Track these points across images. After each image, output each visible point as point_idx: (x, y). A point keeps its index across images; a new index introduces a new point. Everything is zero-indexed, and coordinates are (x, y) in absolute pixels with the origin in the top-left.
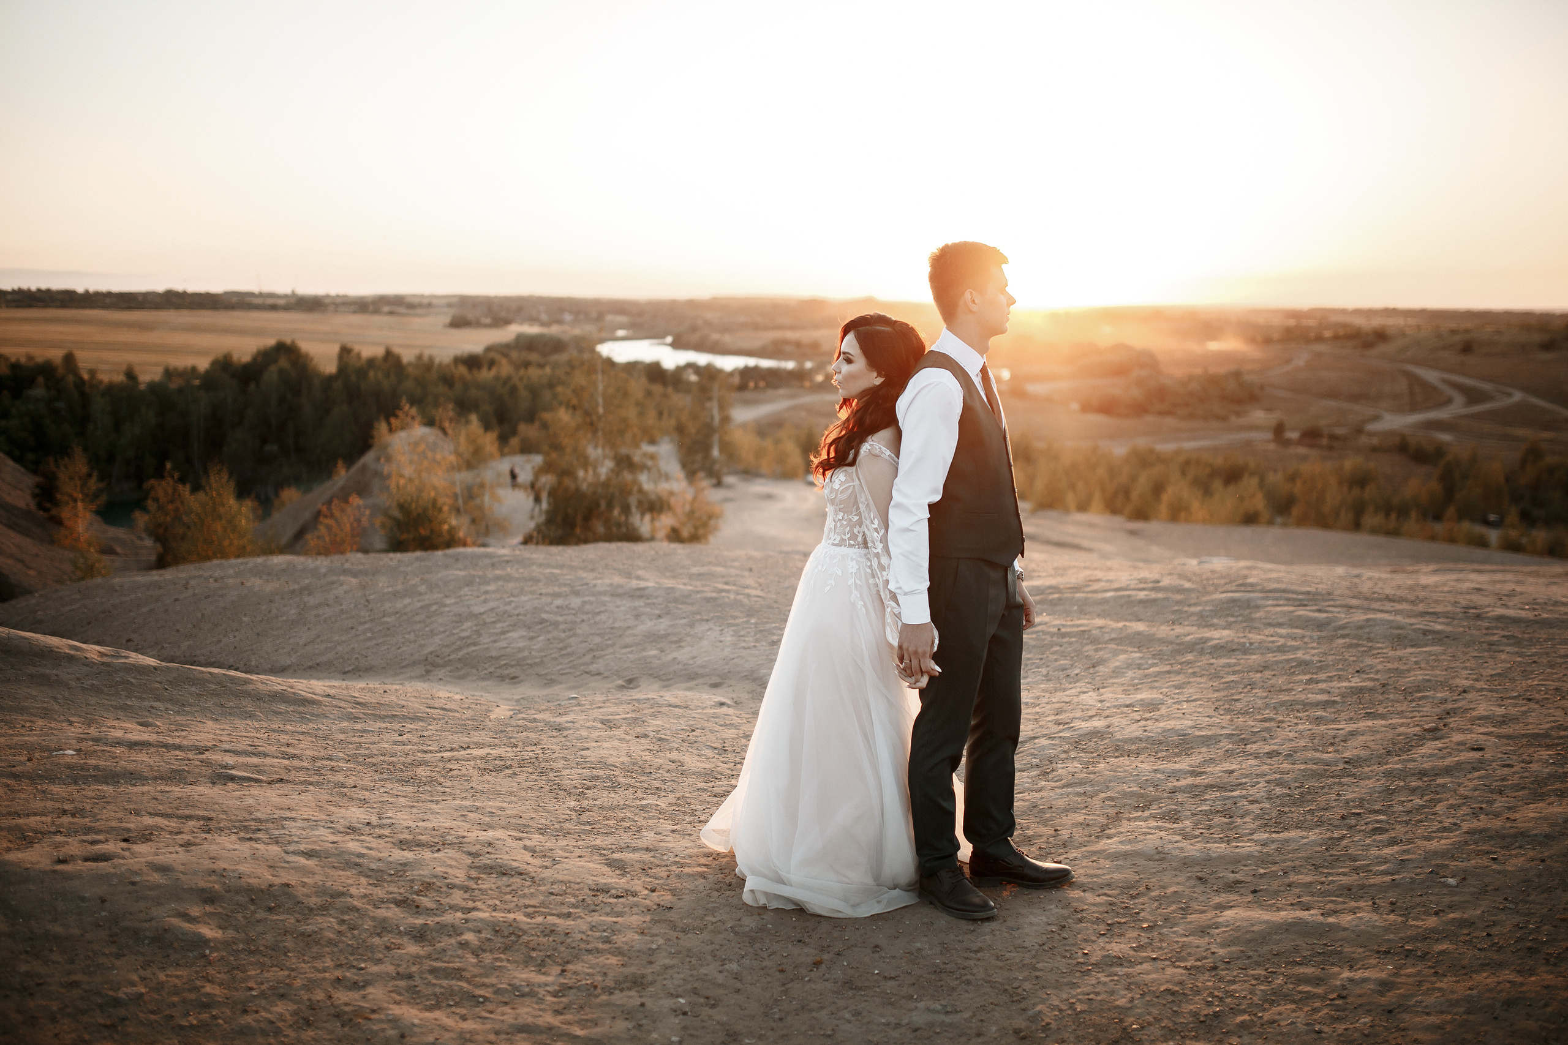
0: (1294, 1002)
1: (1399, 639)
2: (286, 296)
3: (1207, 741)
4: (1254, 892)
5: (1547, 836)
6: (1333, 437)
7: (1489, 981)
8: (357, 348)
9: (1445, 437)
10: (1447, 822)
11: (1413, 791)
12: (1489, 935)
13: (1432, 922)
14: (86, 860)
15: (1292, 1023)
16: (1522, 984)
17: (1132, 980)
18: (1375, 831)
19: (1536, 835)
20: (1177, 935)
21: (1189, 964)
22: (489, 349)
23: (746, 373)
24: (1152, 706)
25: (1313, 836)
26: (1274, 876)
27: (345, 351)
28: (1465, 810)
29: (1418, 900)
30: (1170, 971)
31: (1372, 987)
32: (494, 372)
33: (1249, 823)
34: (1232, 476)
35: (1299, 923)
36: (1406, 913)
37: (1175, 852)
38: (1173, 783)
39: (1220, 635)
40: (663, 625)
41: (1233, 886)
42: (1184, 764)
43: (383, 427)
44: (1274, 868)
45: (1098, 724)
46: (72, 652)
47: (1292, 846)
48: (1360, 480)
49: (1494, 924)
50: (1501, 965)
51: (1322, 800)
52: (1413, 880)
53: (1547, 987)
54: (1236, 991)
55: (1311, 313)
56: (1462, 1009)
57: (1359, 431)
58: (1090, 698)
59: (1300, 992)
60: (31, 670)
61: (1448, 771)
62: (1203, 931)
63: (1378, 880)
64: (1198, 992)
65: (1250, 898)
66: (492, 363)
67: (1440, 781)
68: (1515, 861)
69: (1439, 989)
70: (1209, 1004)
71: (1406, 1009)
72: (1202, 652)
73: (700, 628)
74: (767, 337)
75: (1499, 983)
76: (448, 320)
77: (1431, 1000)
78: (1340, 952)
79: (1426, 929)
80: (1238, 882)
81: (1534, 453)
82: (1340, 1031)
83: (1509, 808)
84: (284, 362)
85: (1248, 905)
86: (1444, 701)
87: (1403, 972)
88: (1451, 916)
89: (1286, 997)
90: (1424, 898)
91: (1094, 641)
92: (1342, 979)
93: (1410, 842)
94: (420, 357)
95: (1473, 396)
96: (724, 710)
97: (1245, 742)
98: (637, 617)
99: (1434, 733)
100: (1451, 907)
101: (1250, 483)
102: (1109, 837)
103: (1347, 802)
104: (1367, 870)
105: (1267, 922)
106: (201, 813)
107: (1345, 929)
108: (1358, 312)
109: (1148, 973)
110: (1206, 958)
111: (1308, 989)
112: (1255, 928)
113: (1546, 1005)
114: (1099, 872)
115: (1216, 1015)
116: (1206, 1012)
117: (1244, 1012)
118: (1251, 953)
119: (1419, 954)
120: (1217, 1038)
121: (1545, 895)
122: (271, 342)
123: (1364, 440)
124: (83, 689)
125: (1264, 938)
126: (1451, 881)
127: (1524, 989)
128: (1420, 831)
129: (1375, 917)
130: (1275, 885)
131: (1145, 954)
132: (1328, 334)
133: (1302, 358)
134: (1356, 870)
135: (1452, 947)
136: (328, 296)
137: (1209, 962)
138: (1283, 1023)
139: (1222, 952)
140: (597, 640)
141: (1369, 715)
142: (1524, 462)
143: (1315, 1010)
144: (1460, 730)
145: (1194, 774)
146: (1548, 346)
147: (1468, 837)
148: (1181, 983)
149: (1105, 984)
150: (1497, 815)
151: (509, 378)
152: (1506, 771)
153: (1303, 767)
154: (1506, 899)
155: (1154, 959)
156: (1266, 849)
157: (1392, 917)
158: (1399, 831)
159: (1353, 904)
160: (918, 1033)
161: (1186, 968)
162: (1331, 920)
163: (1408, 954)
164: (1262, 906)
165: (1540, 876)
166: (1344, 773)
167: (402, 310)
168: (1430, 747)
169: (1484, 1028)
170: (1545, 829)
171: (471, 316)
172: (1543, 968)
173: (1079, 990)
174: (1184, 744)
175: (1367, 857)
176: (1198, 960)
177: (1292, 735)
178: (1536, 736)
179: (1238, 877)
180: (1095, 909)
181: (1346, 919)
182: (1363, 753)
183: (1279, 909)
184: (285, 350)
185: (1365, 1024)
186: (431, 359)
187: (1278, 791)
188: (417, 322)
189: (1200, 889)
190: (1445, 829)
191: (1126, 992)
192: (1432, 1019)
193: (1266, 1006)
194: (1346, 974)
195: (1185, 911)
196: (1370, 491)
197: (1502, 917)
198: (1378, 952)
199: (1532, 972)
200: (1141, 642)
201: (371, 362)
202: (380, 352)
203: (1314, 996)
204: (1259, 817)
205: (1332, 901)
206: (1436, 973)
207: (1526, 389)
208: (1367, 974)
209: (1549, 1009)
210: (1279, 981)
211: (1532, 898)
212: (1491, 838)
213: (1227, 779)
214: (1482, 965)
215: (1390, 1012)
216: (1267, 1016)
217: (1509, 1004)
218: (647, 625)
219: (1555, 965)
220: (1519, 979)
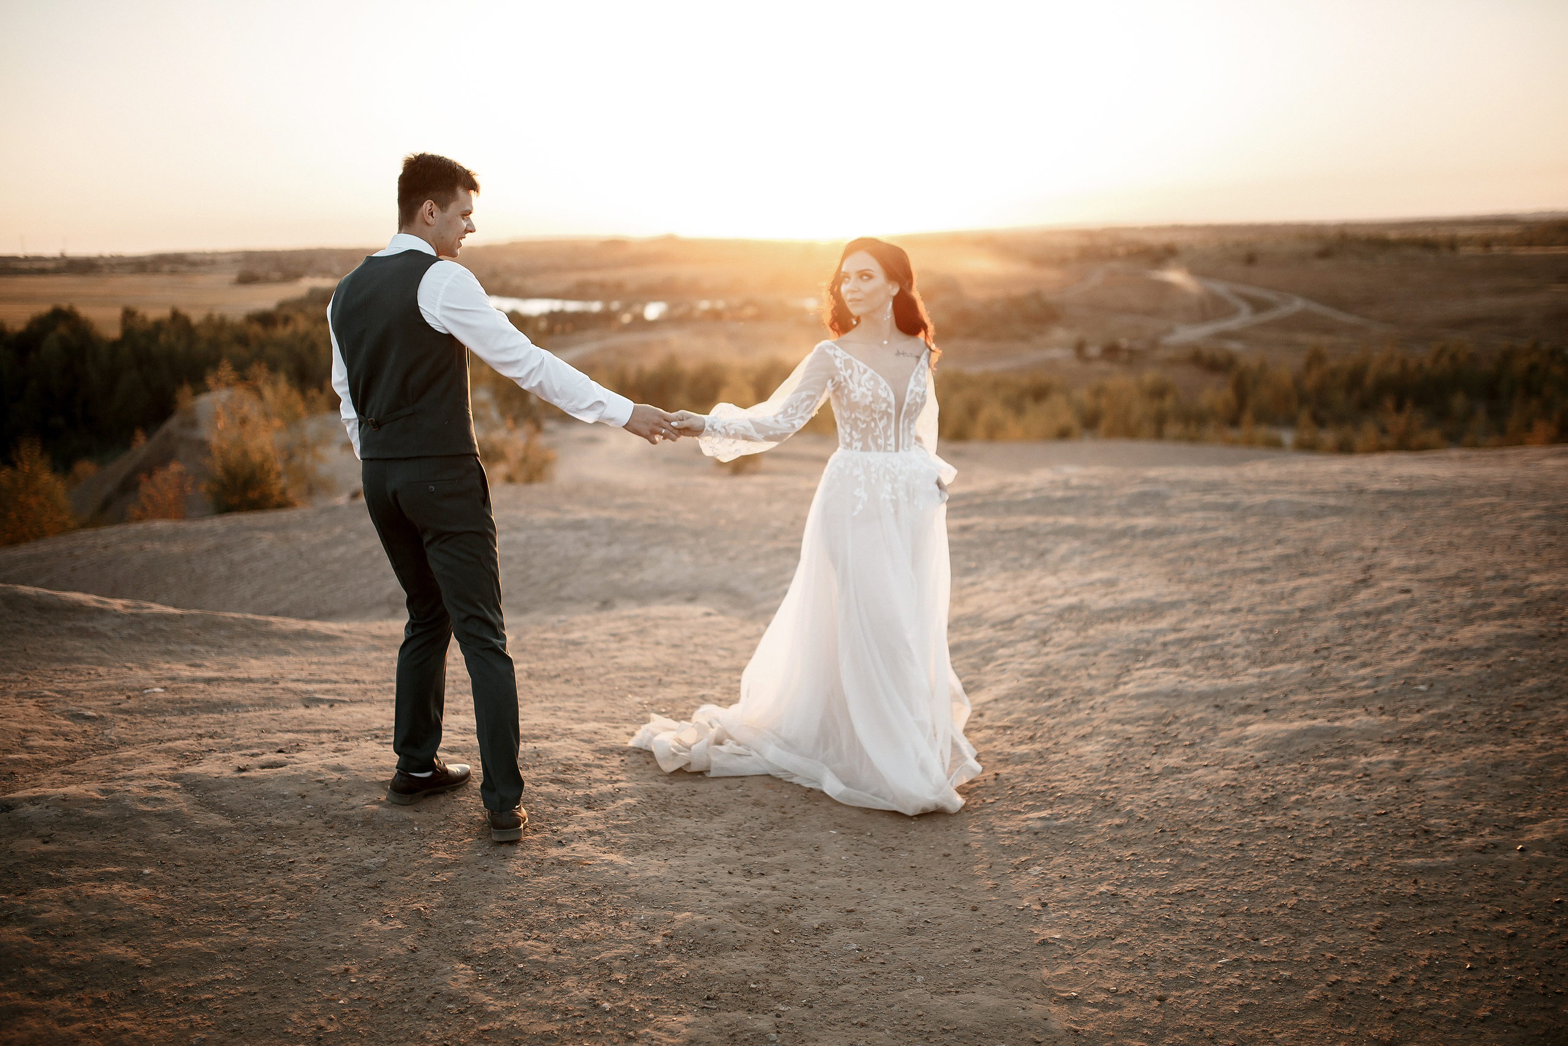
0: (1331, 782)
1: (1302, 514)
2: (54, 259)
3: (1173, 605)
4: (1266, 711)
5: (1486, 649)
6: (1131, 352)
7: (1476, 752)
8: (141, 311)
9: (1235, 346)
10: (1403, 647)
11: (1366, 627)
12: (1465, 722)
13: (1417, 718)
14: (263, 767)
15: (1336, 796)
16: (1502, 752)
17: (1195, 782)
18: (1347, 658)
19: (1478, 649)
20: (1215, 746)
21: (1236, 766)
22: (282, 305)
23: (553, 317)
24: (1110, 583)
25: (1297, 666)
26: (1277, 698)
27: (129, 314)
28: (1412, 637)
29: (1400, 704)
30: (1222, 773)
31: (1388, 766)
32: (289, 329)
33: (1240, 663)
34: (1040, 394)
35: (1312, 729)
36: (1394, 713)
37: (1189, 689)
38: (1161, 639)
39: (1145, 522)
40: (616, 551)
41: (1247, 709)
42: (1163, 624)
43: (187, 390)
44: (1275, 693)
45: (1071, 600)
46: (100, 606)
47: (1283, 676)
48: (1159, 392)
49: (1466, 714)
50: (1481, 741)
51: (1293, 640)
52: (1391, 691)
53: (1521, 752)
54: (1282, 781)
55: (1104, 232)
56: (1462, 774)
57: (1154, 344)
58: (1050, 581)
59: (1333, 776)
60: (69, 624)
61: (1388, 610)
62: (1237, 742)
63: (1363, 693)
64: (1252, 784)
65: (1264, 716)
66: (287, 320)
67: (1385, 617)
68: (1467, 669)
69: (1441, 762)
70: (1265, 791)
71: (1420, 778)
72: (1134, 537)
73: (654, 552)
74: (571, 279)
75: (1484, 753)
76: (234, 277)
77: (1436, 770)
78: (1352, 746)
79: (1414, 723)
80: (1249, 706)
81: (1316, 358)
82: (1375, 797)
83: (1449, 632)
84: (62, 329)
85: (1265, 721)
86: (1360, 559)
87: (1408, 753)
88: (1431, 712)
89: (1323, 780)
90: (1404, 703)
91: (1033, 535)
92: (1362, 764)
93: (1378, 663)
94: (209, 318)
95: (1259, 306)
96: (712, 619)
97: (1207, 603)
98: (588, 545)
99: (1365, 583)
100: (1428, 706)
101: (1057, 401)
102: (1126, 683)
103: (1315, 640)
104: (1351, 686)
105: (1286, 731)
106: (326, 727)
107: (1350, 730)
108: (1148, 229)
109: (1205, 776)
110: (1246, 761)
111: (1338, 773)
112: (1279, 736)
113: (1525, 764)
114: (1130, 710)
115: (1274, 798)
116: (1265, 796)
117: (1294, 793)
118: (1282, 754)
119: (1416, 740)
120: (1281, 812)
121: (1498, 691)
122: (45, 308)
123: (1161, 354)
124: (122, 638)
125: (1288, 742)
126: (1422, 687)
127: (1504, 755)
128: (1383, 655)
129: (1371, 719)
130: (1281, 704)
131: (1195, 764)
132: (1121, 251)
133: (1097, 276)
134: (1343, 688)
135: (1439, 733)
136: (101, 257)
137: (1251, 763)
138: (1329, 797)
139: (1258, 755)
140: (556, 570)
141: (1303, 575)
142: (1309, 366)
143: (1349, 786)
144: (1385, 579)
145: (1176, 630)
146: (1325, 254)
147: (1423, 656)
148: (1236, 779)
149: (1174, 786)
150: (1440, 638)
151: (306, 335)
152: (1435, 606)
153: (1267, 617)
154: (1469, 696)
155: (1206, 766)
156: (1263, 680)
157: (1384, 717)
158: (1366, 657)
159: (1349, 712)
160: (1039, 835)
161: (1234, 769)
162: (1337, 724)
163: (1407, 741)
164: (1276, 720)
165: (1490, 677)
166: (1301, 619)
167: (184, 268)
168: (1364, 594)
169: (1483, 784)
170: (1482, 644)
171: (259, 271)
172: (1514, 740)
173: (1155, 793)
174: (1155, 609)
175: (1347, 678)
176: (1241, 763)
177: (1245, 595)
178: (1449, 578)
179: (1248, 701)
180: (1139, 736)
181: (1348, 723)
182: (1313, 603)
183: (1291, 721)
184: (61, 317)
185: (1392, 791)
186: (223, 319)
187: (1254, 637)
188: (202, 280)
189: (1220, 714)
190: (1402, 652)
191: (1194, 790)
192: (1442, 782)
193: (1310, 787)
194: (1364, 760)
195: (1214, 730)
196: (1169, 402)
197: (1469, 709)
198: (1383, 742)
199: (1506, 743)
200: (1077, 532)
201: (158, 325)
202: (164, 313)
203: (1345, 777)
204: (1247, 656)
205: (1331, 712)
206: (1433, 752)
207: (1309, 296)
208: (1380, 758)
209: (1528, 766)
210: (1313, 770)
211: (1489, 693)
212: (1442, 655)
213: (1205, 632)
214: (1466, 743)
215: (1408, 781)
216: (1314, 794)
217: (1496, 766)
218: (599, 554)
219: (1522, 737)
220: (1498, 749)
